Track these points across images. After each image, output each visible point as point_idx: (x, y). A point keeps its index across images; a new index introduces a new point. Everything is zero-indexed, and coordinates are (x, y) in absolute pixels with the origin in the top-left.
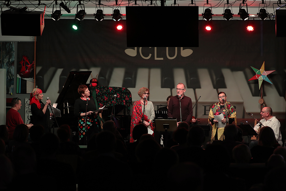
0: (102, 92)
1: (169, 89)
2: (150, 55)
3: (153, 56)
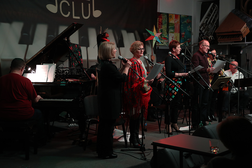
1: (85, 48)
3: (71, 14)
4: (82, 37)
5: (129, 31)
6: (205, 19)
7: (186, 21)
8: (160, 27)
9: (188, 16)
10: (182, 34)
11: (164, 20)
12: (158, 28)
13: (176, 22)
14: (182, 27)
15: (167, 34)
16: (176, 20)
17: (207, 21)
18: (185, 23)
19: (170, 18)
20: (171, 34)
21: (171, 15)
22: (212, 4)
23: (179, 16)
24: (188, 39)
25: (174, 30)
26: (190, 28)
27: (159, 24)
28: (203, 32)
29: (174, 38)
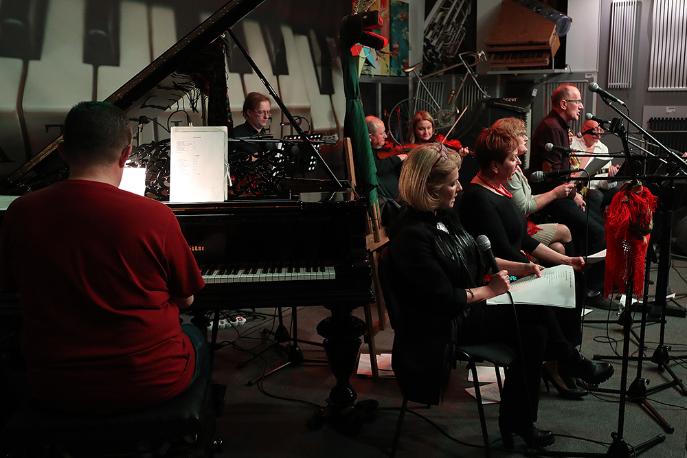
5: (297, 32)
6: (438, 12)
7: (399, 16)
9: (403, 4)
10: (394, 47)
13: (383, 14)
14: (394, 30)
16: (383, 11)
17: (442, 18)
18: (399, 19)
23: (388, 2)
24: (404, 60)
28: (434, 43)
29: (379, 56)
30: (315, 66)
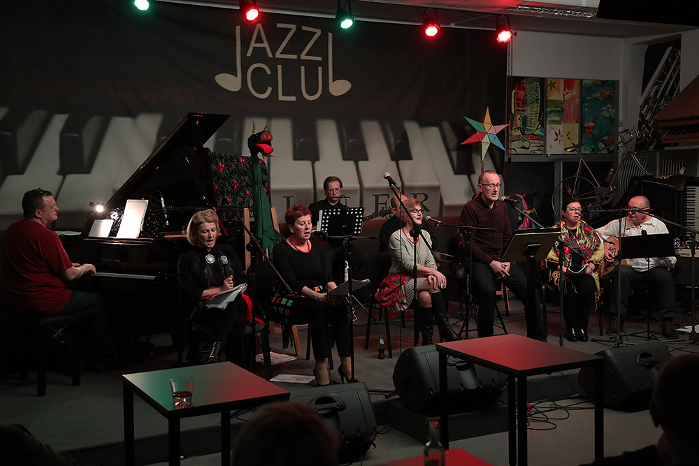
0: (228, 169)
1: (309, 163)
2: (270, 89)
3: (275, 92)
4: (301, 140)
5: (424, 123)
6: (653, 86)
7: (598, 95)
8: (518, 110)
9: (604, 82)
10: (586, 125)
11: (532, 93)
12: (513, 112)
13: (567, 97)
14: (586, 109)
15: (540, 126)
16: (567, 93)
17: (657, 91)
18: (596, 99)
19: (549, 88)
20: (552, 126)
21: (553, 81)
22: (670, 49)
23: (577, 84)
24: (606, 138)
25: (561, 118)
26: (610, 110)
27: (517, 104)
28: (647, 118)
29: (561, 136)
30: (448, 151)
